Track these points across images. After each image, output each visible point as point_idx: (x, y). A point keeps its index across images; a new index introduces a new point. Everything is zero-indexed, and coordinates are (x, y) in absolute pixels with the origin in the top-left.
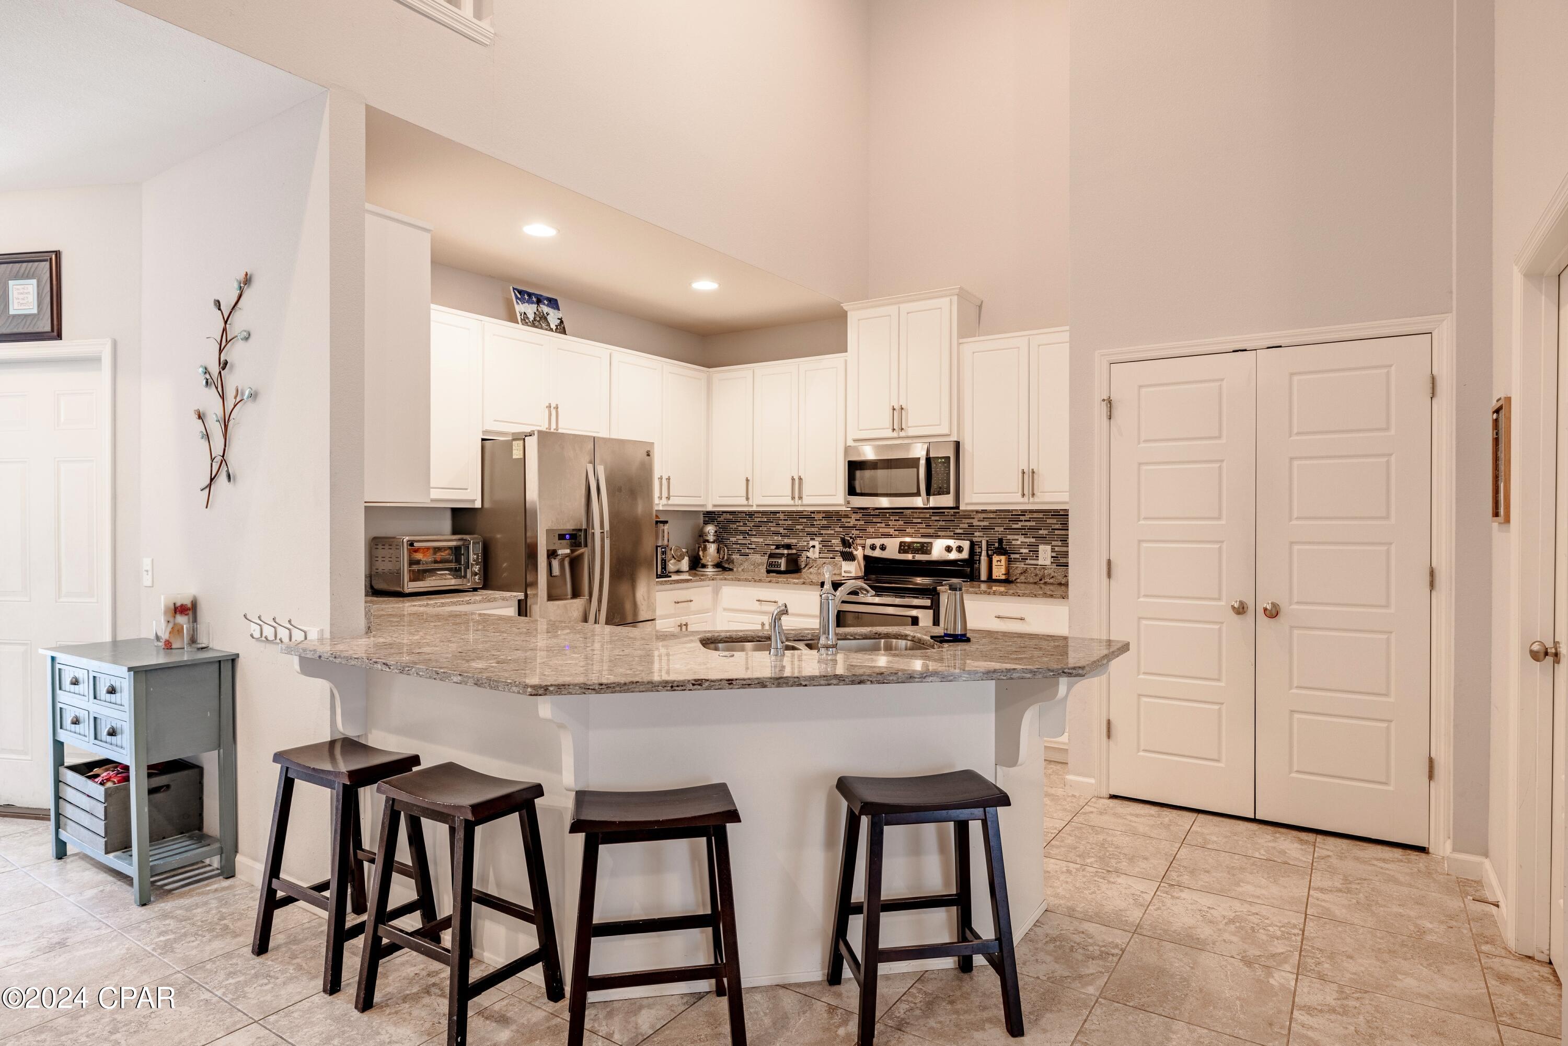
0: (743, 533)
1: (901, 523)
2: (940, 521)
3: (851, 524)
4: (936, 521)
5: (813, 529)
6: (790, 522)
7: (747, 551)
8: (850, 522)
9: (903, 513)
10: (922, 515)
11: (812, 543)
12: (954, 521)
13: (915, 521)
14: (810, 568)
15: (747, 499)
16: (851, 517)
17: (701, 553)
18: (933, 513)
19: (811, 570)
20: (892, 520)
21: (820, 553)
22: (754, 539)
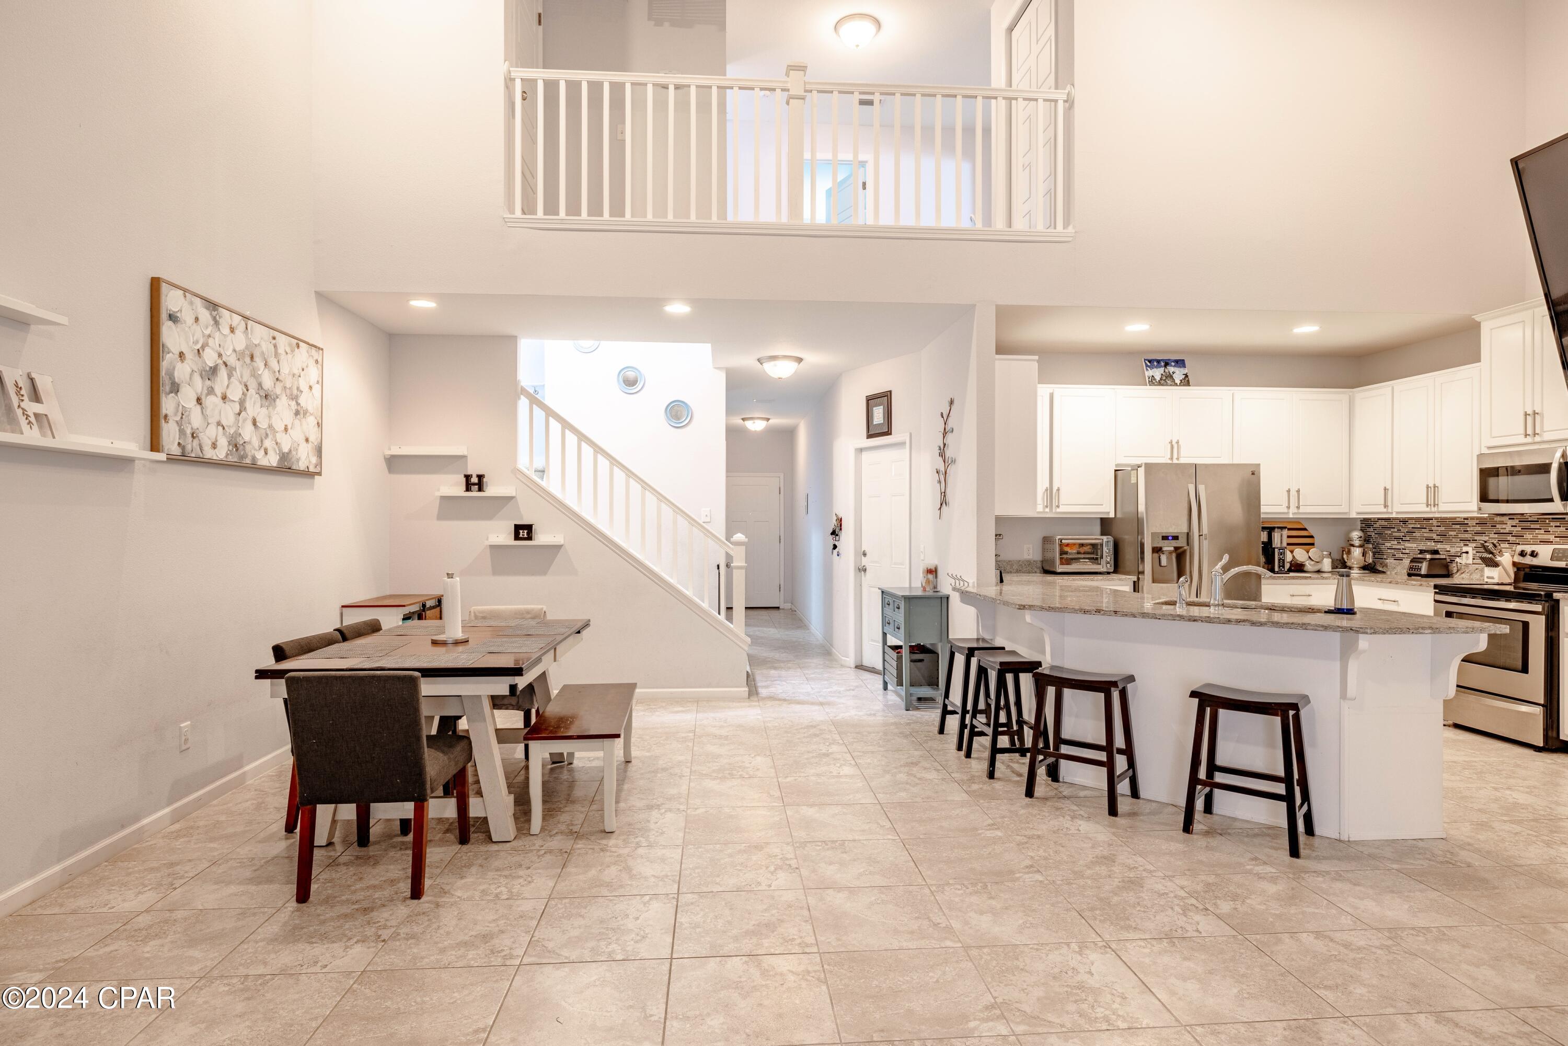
1: (1563, 529)
3: (1506, 531)
5: (1466, 536)
6: (1443, 529)
7: (1401, 555)
8: (1505, 529)
11: (1465, 549)
14: (1462, 573)
16: (1507, 524)
21: (1474, 559)
22: (1407, 545)
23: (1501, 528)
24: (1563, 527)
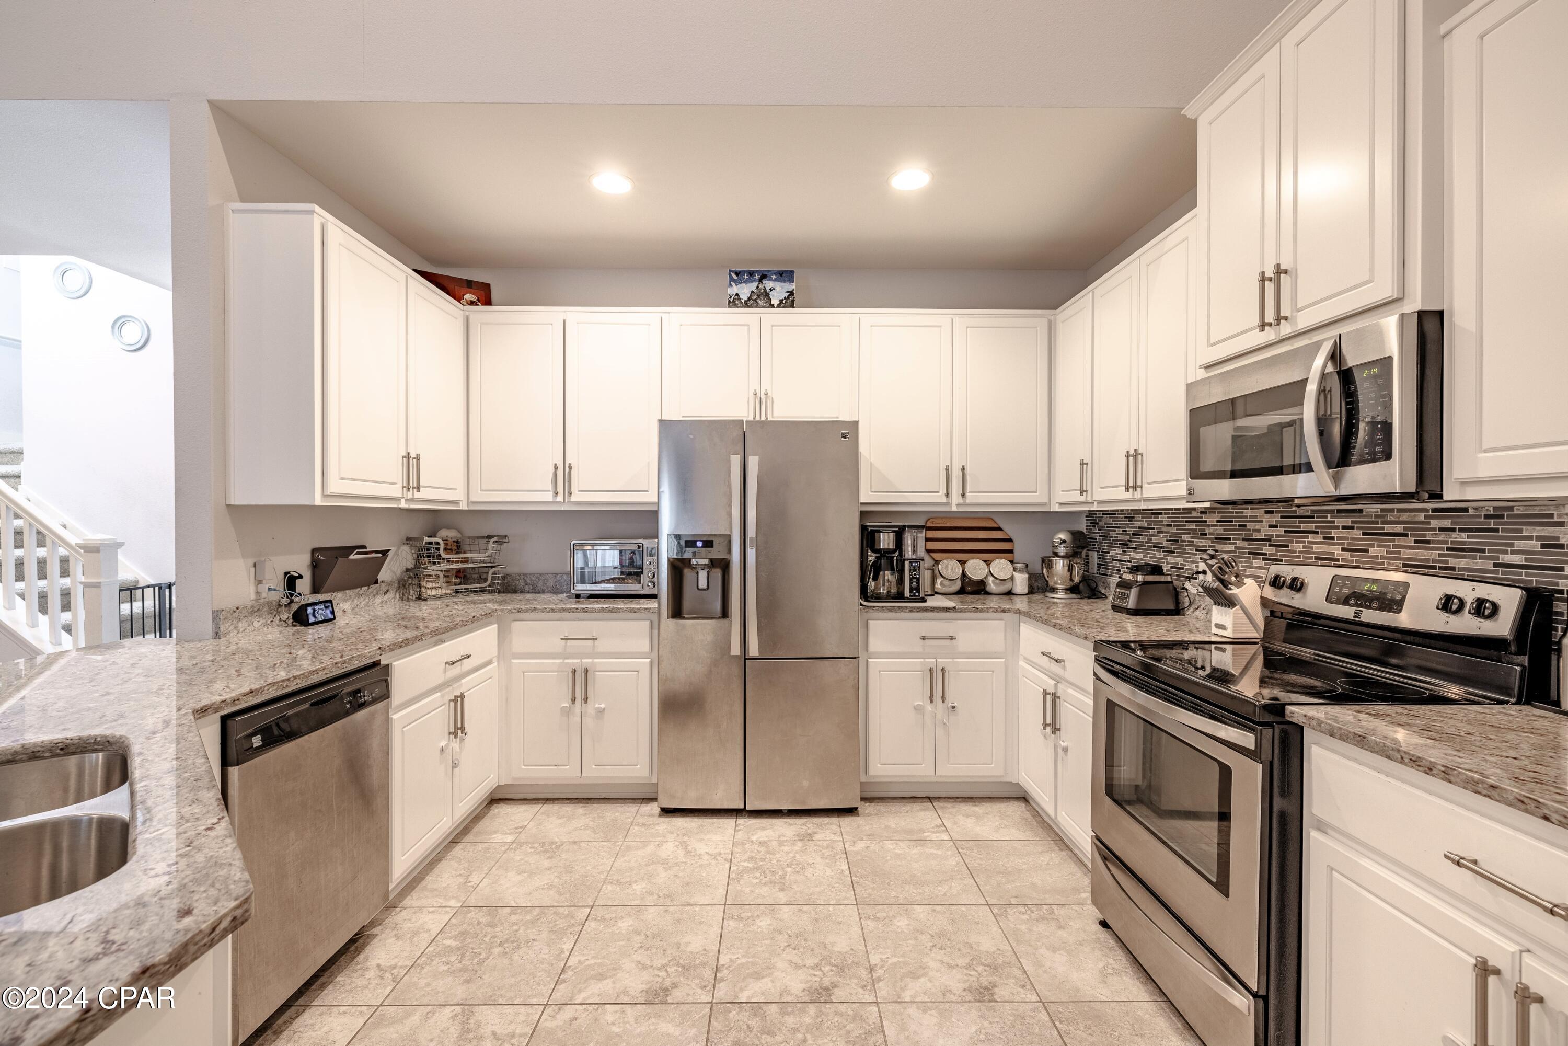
0: (1123, 544)
1: (1357, 533)
2: (1453, 530)
3: (1261, 535)
4: (1441, 529)
5: (1204, 542)
9: (1361, 511)
10: (1405, 517)
12: (1496, 530)
13: (1388, 528)
14: (1197, 609)
15: (1082, 492)
17: (1045, 571)
18: (1434, 510)
20: (1337, 528)
23: (1254, 531)
24: (1358, 528)
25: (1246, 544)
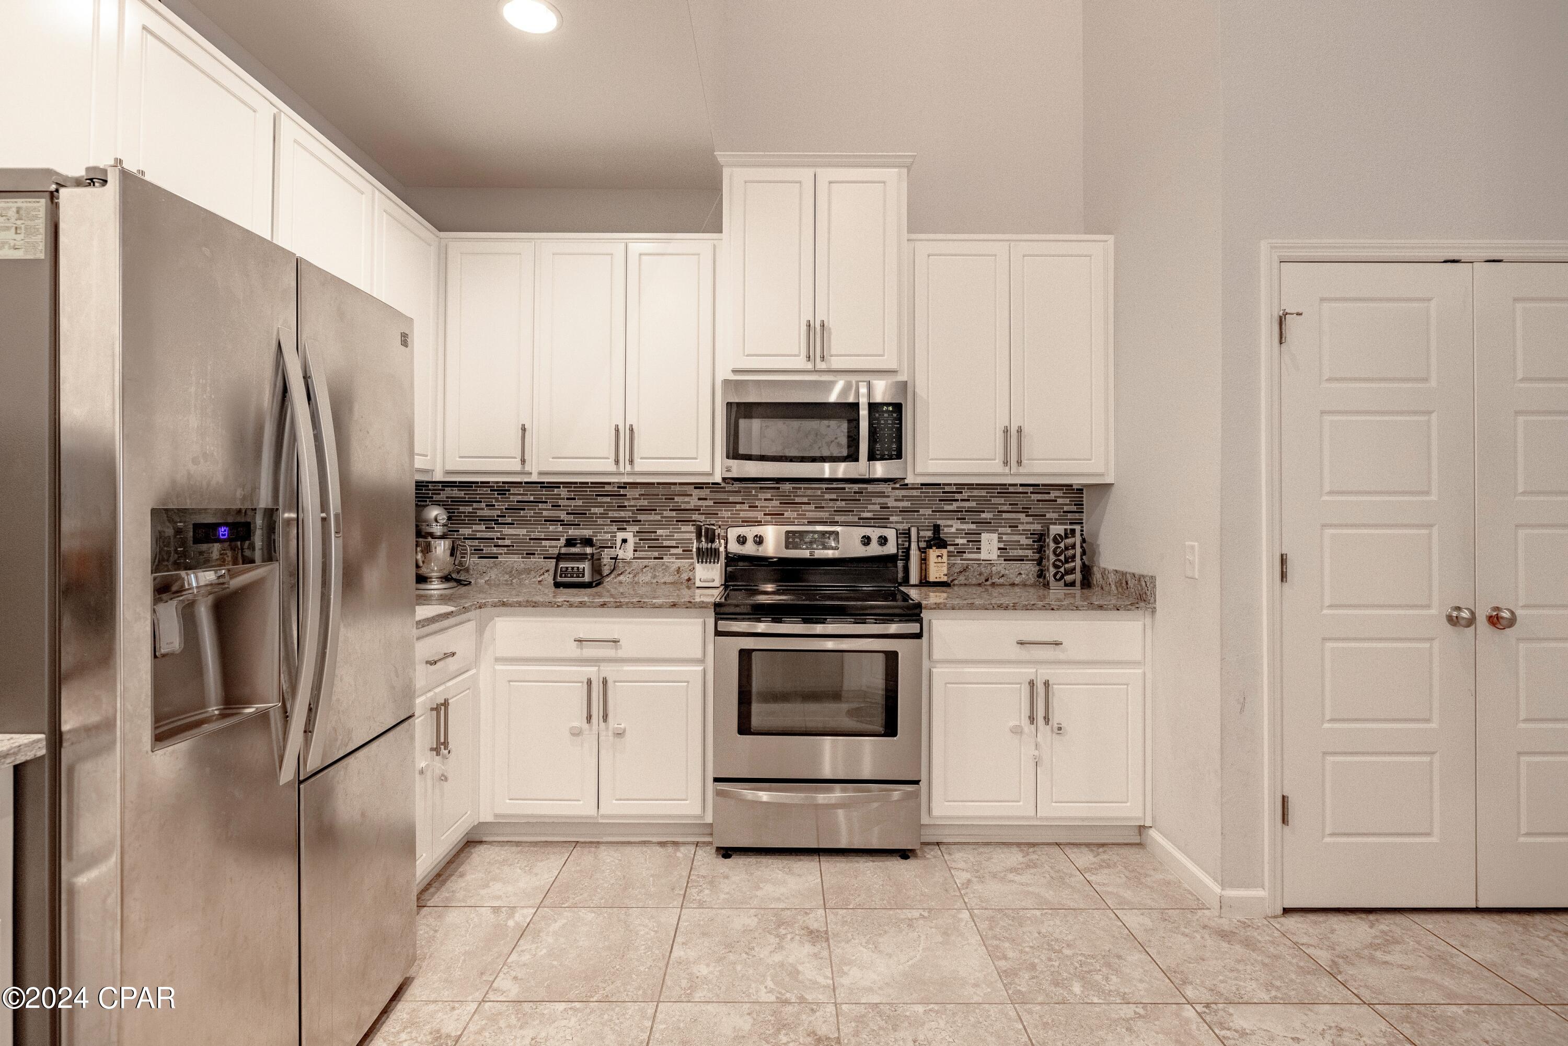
1: (776, 503)
2: (837, 500)
4: (831, 500)
5: (622, 514)
6: (580, 503)
7: (495, 550)
8: (689, 503)
10: (809, 492)
11: (620, 536)
12: (860, 500)
13: (797, 500)
14: (619, 575)
15: (523, 461)
16: (691, 495)
18: (827, 489)
19: (621, 578)
20: (761, 499)
21: (635, 551)
22: (507, 531)
23: (682, 503)
24: (776, 500)
25: (674, 514)
